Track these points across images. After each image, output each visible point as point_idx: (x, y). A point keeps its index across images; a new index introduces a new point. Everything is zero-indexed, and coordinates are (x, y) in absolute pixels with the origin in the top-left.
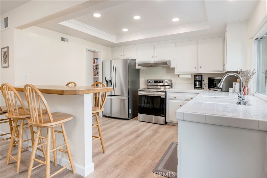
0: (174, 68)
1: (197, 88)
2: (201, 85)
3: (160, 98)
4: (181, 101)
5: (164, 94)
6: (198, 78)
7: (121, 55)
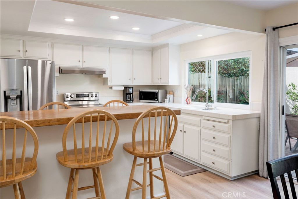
0: (107, 79)
1: (129, 101)
6: (131, 90)
7: (19, 50)
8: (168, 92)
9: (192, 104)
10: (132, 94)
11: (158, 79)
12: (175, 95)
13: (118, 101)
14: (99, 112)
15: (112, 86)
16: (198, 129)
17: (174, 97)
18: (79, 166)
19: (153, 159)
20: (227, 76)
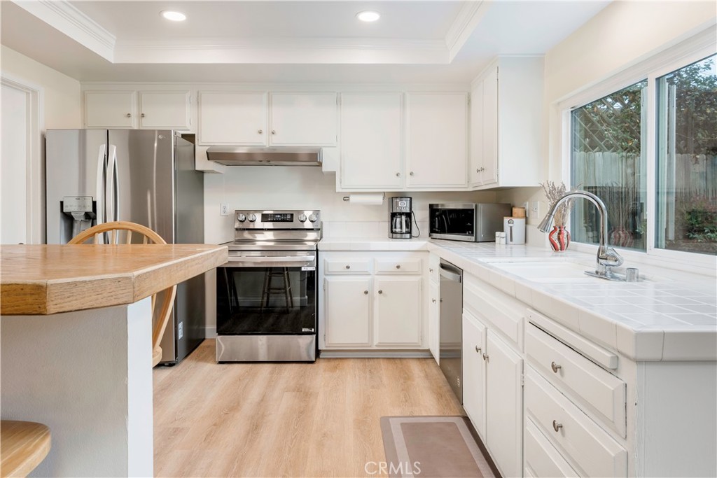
0: (333, 174)
1: (399, 236)
2: (409, 225)
3: (299, 273)
4: (365, 279)
5: (312, 258)
6: (403, 206)
7: (129, 114)
11: (478, 171)
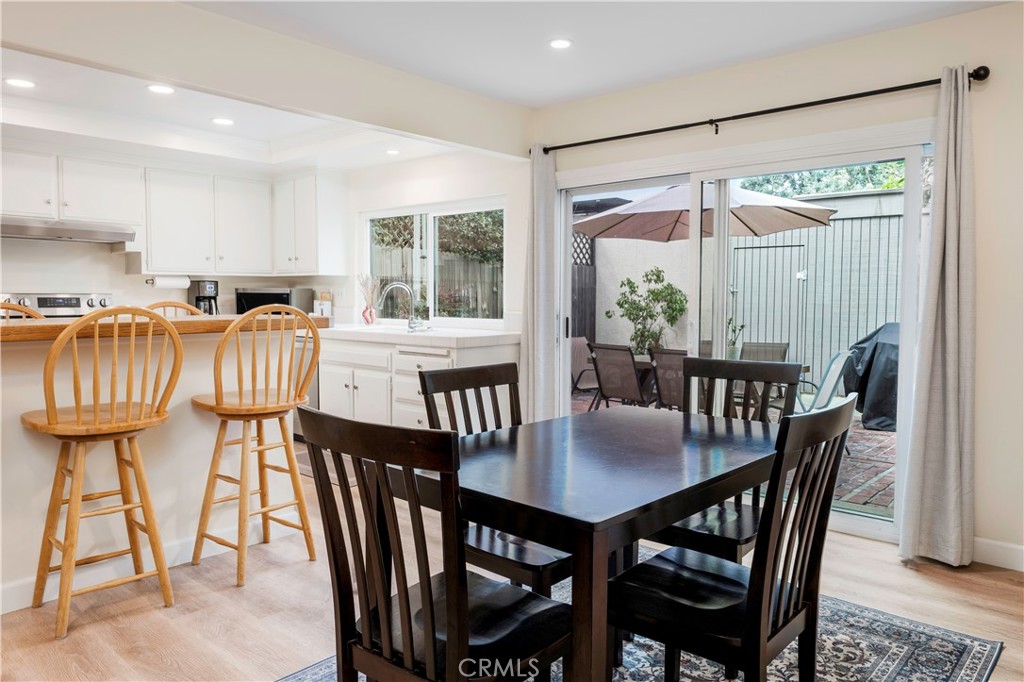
6: (209, 291)
8: (318, 294)
9: (379, 323)
10: (215, 298)
11: (290, 260)
12: (336, 301)
13: (176, 306)
14: (134, 312)
15: (154, 276)
16: (386, 376)
17: (335, 309)
18: (87, 430)
19: (266, 422)
20: (478, 257)
